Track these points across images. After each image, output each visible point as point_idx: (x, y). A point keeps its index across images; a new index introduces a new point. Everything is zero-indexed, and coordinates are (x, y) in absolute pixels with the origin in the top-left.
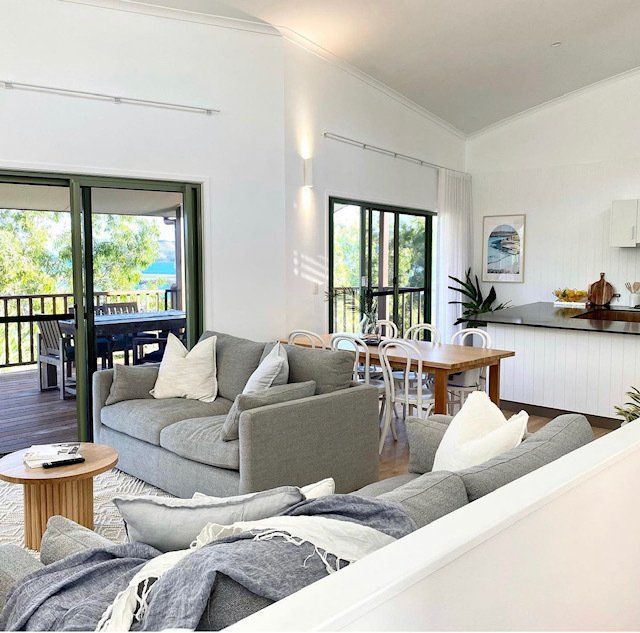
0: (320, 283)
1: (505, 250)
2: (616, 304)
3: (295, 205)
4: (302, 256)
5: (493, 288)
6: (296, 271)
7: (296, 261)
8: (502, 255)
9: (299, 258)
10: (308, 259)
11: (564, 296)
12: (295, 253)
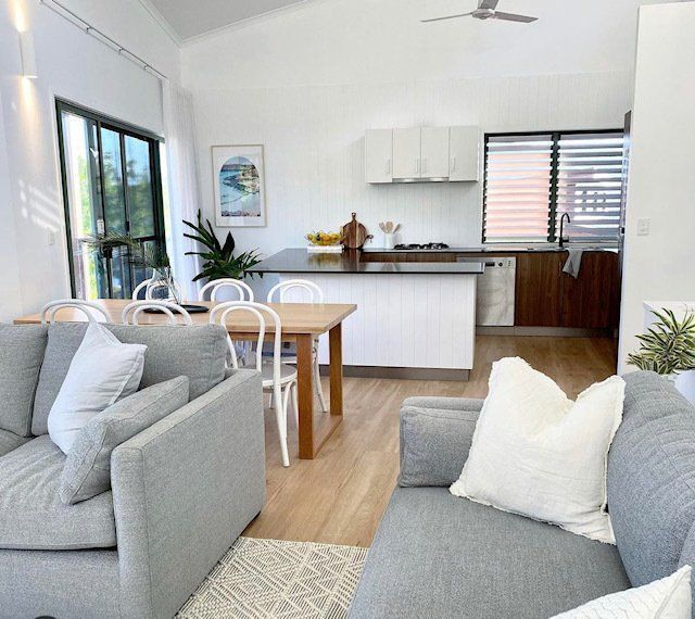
0: (55, 230)
1: (241, 188)
2: (369, 246)
3: (14, 106)
4: (31, 189)
5: (230, 235)
6: (24, 212)
7: (23, 197)
8: (238, 194)
9: (27, 193)
10: (38, 193)
11: (319, 239)
12: (21, 183)
